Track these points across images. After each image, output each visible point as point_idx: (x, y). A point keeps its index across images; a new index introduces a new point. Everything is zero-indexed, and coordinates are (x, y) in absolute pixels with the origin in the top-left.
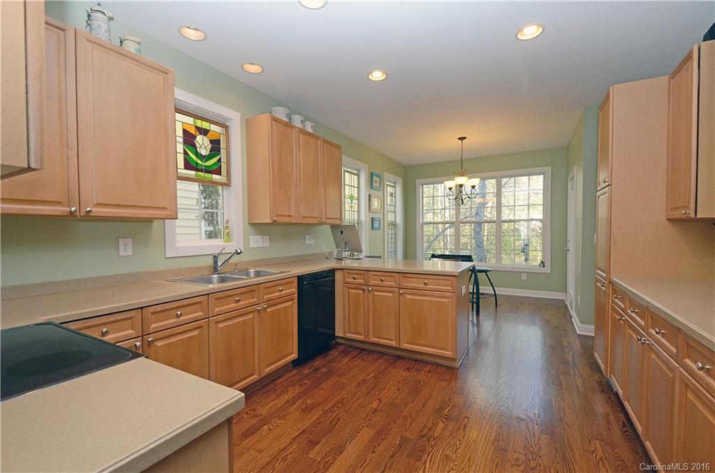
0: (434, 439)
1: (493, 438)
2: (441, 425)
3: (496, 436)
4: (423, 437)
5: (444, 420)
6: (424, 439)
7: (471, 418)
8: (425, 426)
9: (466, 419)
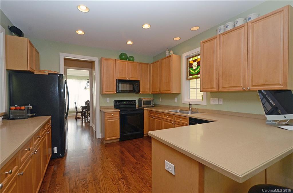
0: (117, 171)
1: (101, 183)
2: (120, 175)
3: (100, 184)
4: (121, 169)
5: (121, 178)
6: (120, 169)
7: (114, 185)
8: (124, 172)
9: (115, 184)
